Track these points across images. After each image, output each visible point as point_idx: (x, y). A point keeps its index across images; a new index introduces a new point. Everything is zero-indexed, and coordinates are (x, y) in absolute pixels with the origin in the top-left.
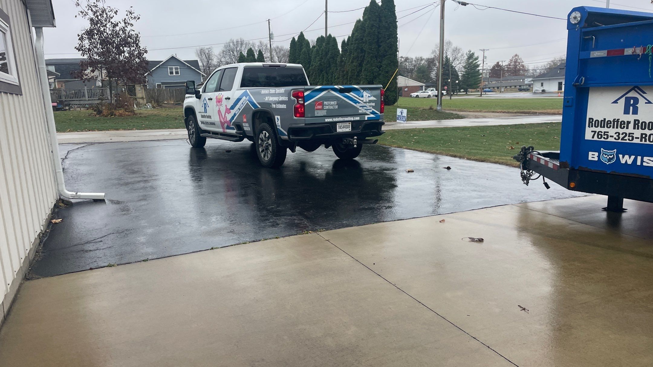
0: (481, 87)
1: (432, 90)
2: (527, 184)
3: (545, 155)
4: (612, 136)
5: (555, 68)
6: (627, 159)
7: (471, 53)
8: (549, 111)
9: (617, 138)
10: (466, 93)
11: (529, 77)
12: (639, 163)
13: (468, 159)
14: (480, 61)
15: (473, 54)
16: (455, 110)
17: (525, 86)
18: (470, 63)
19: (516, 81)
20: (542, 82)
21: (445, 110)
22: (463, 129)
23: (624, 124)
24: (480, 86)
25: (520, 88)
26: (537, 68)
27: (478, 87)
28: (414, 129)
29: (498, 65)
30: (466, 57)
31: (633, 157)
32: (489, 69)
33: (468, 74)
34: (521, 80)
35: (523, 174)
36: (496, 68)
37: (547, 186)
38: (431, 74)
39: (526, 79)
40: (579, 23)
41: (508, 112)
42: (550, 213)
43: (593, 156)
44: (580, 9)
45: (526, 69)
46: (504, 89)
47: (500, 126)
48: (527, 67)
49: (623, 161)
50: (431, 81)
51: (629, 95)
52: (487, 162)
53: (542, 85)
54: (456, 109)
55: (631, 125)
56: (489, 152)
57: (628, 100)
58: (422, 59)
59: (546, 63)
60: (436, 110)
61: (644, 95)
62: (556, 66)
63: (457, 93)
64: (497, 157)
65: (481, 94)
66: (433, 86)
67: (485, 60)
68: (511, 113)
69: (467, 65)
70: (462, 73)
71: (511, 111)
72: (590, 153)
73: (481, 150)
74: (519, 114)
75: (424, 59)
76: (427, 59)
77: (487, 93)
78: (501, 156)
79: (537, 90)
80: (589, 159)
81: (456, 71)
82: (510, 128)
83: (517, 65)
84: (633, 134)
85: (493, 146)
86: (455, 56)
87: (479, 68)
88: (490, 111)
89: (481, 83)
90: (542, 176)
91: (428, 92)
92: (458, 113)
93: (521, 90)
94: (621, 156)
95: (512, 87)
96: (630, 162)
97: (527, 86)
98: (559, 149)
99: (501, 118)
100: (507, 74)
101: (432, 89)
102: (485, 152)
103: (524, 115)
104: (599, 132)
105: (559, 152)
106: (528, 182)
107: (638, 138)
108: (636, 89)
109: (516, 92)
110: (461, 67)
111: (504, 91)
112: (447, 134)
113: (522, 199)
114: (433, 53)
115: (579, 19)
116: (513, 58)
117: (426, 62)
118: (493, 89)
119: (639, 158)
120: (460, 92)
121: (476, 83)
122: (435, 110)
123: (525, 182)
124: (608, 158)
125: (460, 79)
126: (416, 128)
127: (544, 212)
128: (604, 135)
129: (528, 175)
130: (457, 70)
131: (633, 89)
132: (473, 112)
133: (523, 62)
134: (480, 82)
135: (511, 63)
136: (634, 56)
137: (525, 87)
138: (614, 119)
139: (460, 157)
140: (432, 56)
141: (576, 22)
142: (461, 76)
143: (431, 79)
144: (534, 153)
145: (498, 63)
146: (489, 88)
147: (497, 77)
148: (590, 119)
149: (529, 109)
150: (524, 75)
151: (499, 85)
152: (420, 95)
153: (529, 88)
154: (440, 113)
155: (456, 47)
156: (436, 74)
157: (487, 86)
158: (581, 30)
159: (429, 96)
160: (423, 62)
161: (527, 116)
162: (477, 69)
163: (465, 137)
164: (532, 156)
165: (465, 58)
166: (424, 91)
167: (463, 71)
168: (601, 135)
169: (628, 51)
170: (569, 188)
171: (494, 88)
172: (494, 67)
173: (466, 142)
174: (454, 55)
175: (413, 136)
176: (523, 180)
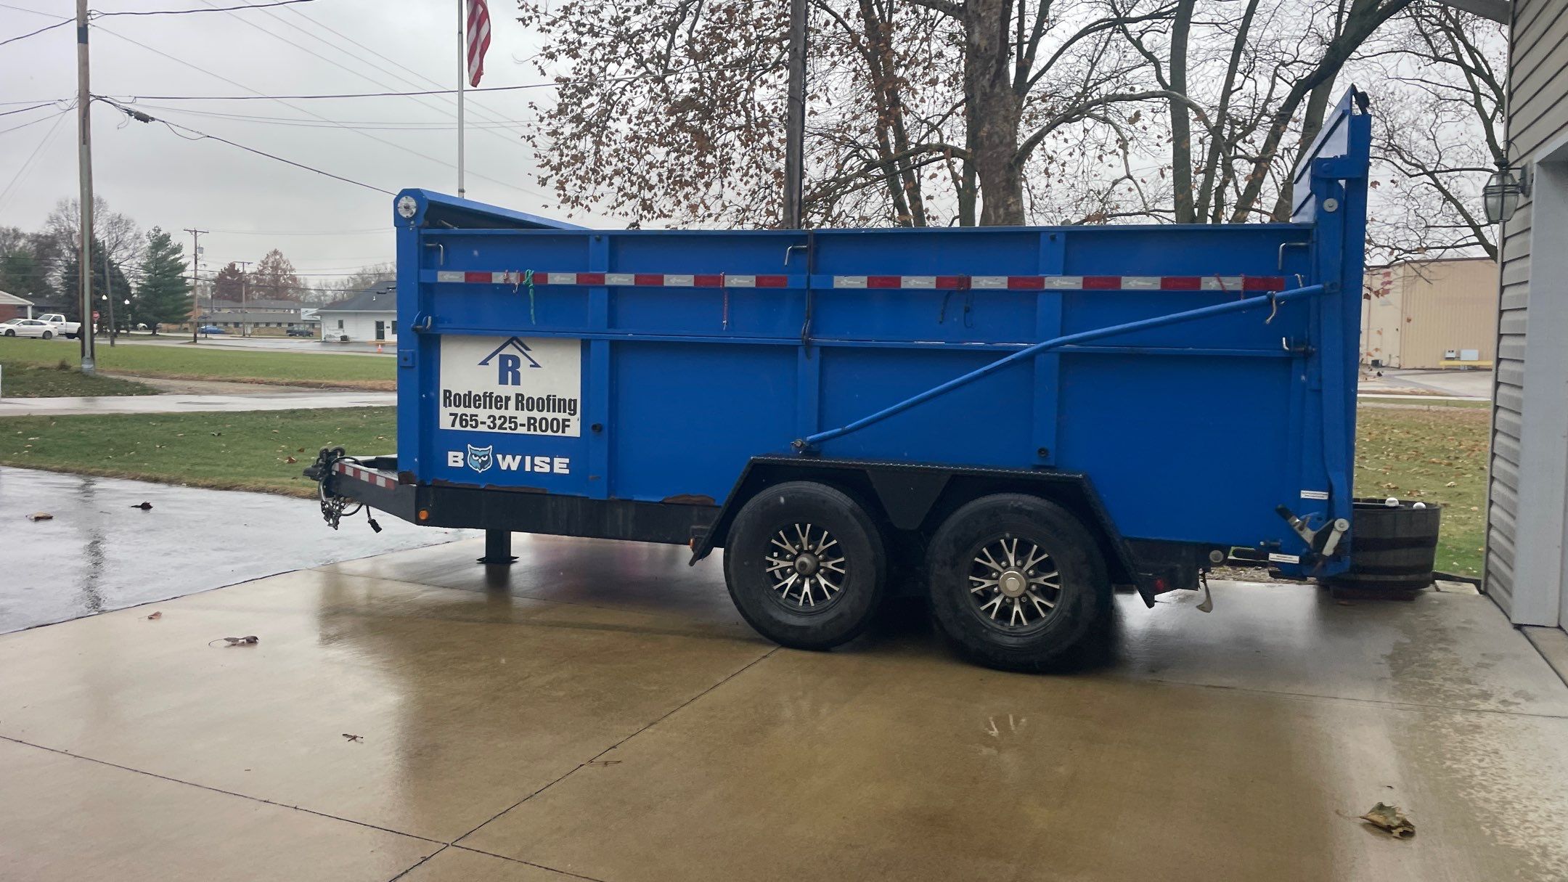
0: (192, 319)
1: (54, 320)
2: (336, 525)
3: (367, 464)
4: (483, 423)
5: (367, 291)
6: (509, 462)
7: (161, 233)
8: (361, 383)
9: (492, 425)
10: (154, 332)
11: (310, 305)
12: (528, 468)
13: (190, 485)
14: (186, 257)
15: (167, 237)
16: (133, 374)
17: (302, 326)
18: (160, 258)
19: (282, 312)
20: (341, 319)
21: (102, 371)
22: (163, 419)
23: (501, 402)
24: (189, 317)
25: (290, 328)
26: (326, 286)
27: (185, 320)
28: (23, 417)
29: (231, 270)
30: (148, 244)
31: (518, 458)
32: (209, 277)
33: (155, 286)
34: (292, 312)
35: (327, 506)
36: (228, 278)
37: (376, 527)
38: (50, 276)
39: (303, 310)
40: (415, 217)
41: (271, 383)
42: (386, 576)
43: (456, 459)
44: (415, 194)
45: (302, 287)
46: (252, 329)
47: (256, 412)
48: (302, 281)
49: (504, 467)
50: (48, 296)
51: (506, 351)
52: (238, 490)
53: (341, 325)
54: (135, 371)
55: (512, 403)
56: (240, 469)
57: (503, 360)
58: (17, 235)
59: (346, 277)
60: (79, 372)
61: (527, 352)
62: (368, 287)
63: (128, 331)
64: (260, 479)
65: (195, 338)
66: (55, 310)
67: (199, 255)
68: (278, 384)
69: (152, 262)
70: (140, 281)
71: (276, 379)
72: (451, 454)
73: (219, 465)
74: (296, 388)
75: (23, 235)
76: (32, 235)
77: (209, 336)
78: (269, 476)
79: (330, 336)
80: (449, 465)
81: (121, 275)
82: (281, 417)
83: (281, 276)
84: (516, 418)
85: (245, 457)
86: (117, 237)
87: (184, 274)
88: (226, 378)
89: (191, 310)
90: (364, 507)
91: (42, 324)
92: (142, 380)
93: (292, 334)
94: (500, 457)
95: (271, 326)
96: (514, 467)
97: (307, 326)
98: (396, 451)
99: (254, 395)
100: (256, 295)
101: (54, 315)
102: (231, 470)
103: (308, 389)
104: (462, 415)
105: (395, 456)
106: (338, 523)
107: (524, 425)
108: (514, 342)
109: (281, 336)
110: (135, 266)
111: (253, 333)
112: (122, 431)
113: (328, 557)
114: (51, 222)
115: (414, 210)
116: (268, 257)
117: (30, 244)
118: (223, 328)
119: (528, 459)
120: (136, 329)
121: (179, 311)
122: (77, 372)
123: (331, 521)
124: (480, 461)
125: (135, 296)
126: (29, 416)
127: (374, 577)
128: (471, 420)
129: (337, 508)
130: (124, 272)
131: (510, 342)
132: (181, 379)
133: (292, 270)
134: (189, 308)
135: (264, 268)
136: (507, 287)
137: (302, 328)
138: (485, 393)
139: (170, 482)
140: (50, 230)
141: (410, 216)
142: (138, 289)
143: (50, 289)
144: (347, 460)
145: (232, 265)
146: (215, 324)
147: (233, 299)
148: (445, 391)
149: (316, 378)
150: (297, 299)
151: (239, 318)
152: (19, 330)
153: (311, 330)
154: (92, 378)
155: (117, 215)
156: (63, 278)
157: (208, 320)
158: (419, 232)
159: (47, 335)
160: (21, 243)
161: (313, 392)
162: (180, 275)
163: (173, 437)
164: (343, 467)
165: (145, 245)
166: (30, 319)
167: (140, 277)
168: (466, 420)
169: (498, 278)
170: (418, 522)
171: (226, 324)
172: (222, 275)
173: (176, 449)
174: (114, 235)
175: (26, 435)
176: (327, 518)
